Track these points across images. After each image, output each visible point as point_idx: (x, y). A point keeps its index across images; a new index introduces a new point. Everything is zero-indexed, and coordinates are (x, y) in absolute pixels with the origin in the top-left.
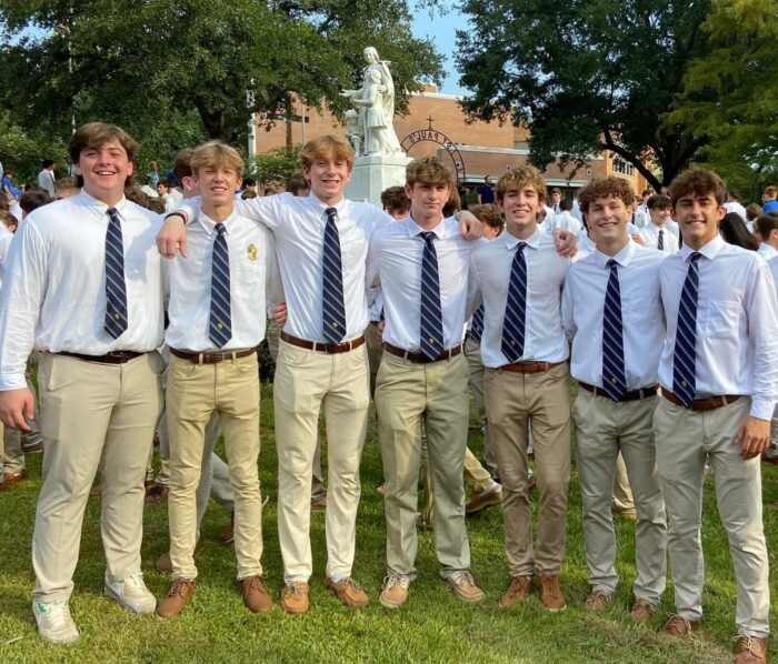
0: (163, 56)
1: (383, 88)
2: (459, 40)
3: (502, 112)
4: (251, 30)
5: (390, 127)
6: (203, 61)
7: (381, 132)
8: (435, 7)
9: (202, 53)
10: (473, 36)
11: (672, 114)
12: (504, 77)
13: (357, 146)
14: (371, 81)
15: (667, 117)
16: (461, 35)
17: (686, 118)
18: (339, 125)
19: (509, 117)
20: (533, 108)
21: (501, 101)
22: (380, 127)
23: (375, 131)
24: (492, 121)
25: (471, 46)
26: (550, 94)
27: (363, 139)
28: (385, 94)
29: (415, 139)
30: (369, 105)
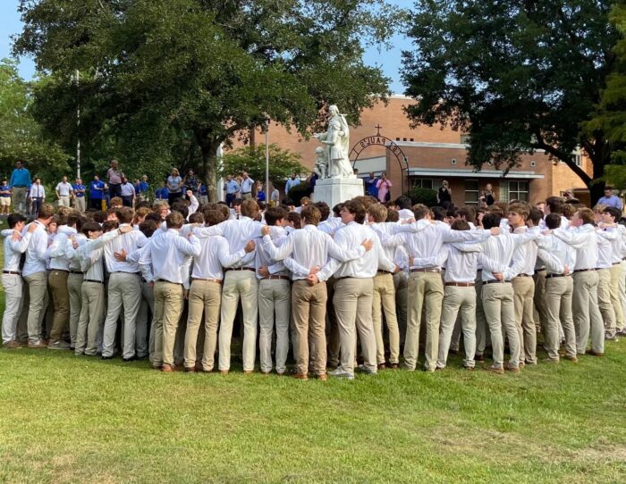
0: (176, 96)
1: (342, 133)
2: (404, 59)
3: (443, 117)
4: (241, 76)
5: (346, 158)
6: (205, 100)
7: (340, 162)
8: (382, 43)
9: (205, 94)
10: (417, 55)
11: (590, 123)
12: (444, 87)
13: (323, 171)
14: (334, 129)
15: (585, 125)
16: (406, 54)
17: (603, 124)
18: (303, 139)
19: (449, 122)
20: (472, 113)
21: (442, 108)
22: (339, 159)
23: (336, 161)
24: (434, 124)
25: (415, 64)
26: (487, 100)
27: (327, 166)
28: (343, 137)
29: (365, 144)
30: (332, 145)
